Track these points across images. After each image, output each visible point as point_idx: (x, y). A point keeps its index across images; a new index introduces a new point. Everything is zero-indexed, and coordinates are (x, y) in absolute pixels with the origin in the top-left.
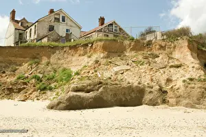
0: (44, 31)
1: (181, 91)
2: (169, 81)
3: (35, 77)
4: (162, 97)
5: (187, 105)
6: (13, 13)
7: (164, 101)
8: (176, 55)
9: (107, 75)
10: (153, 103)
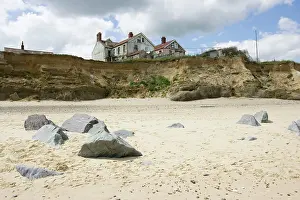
0: (131, 50)
1: (243, 88)
2: (234, 82)
3: (142, 83)
4: (232, 93)
5: (248, 96)
6: (99, 35)
7: (233, 95)
8: (235, 66)
9: (196, 80)
10: (227, 96)
